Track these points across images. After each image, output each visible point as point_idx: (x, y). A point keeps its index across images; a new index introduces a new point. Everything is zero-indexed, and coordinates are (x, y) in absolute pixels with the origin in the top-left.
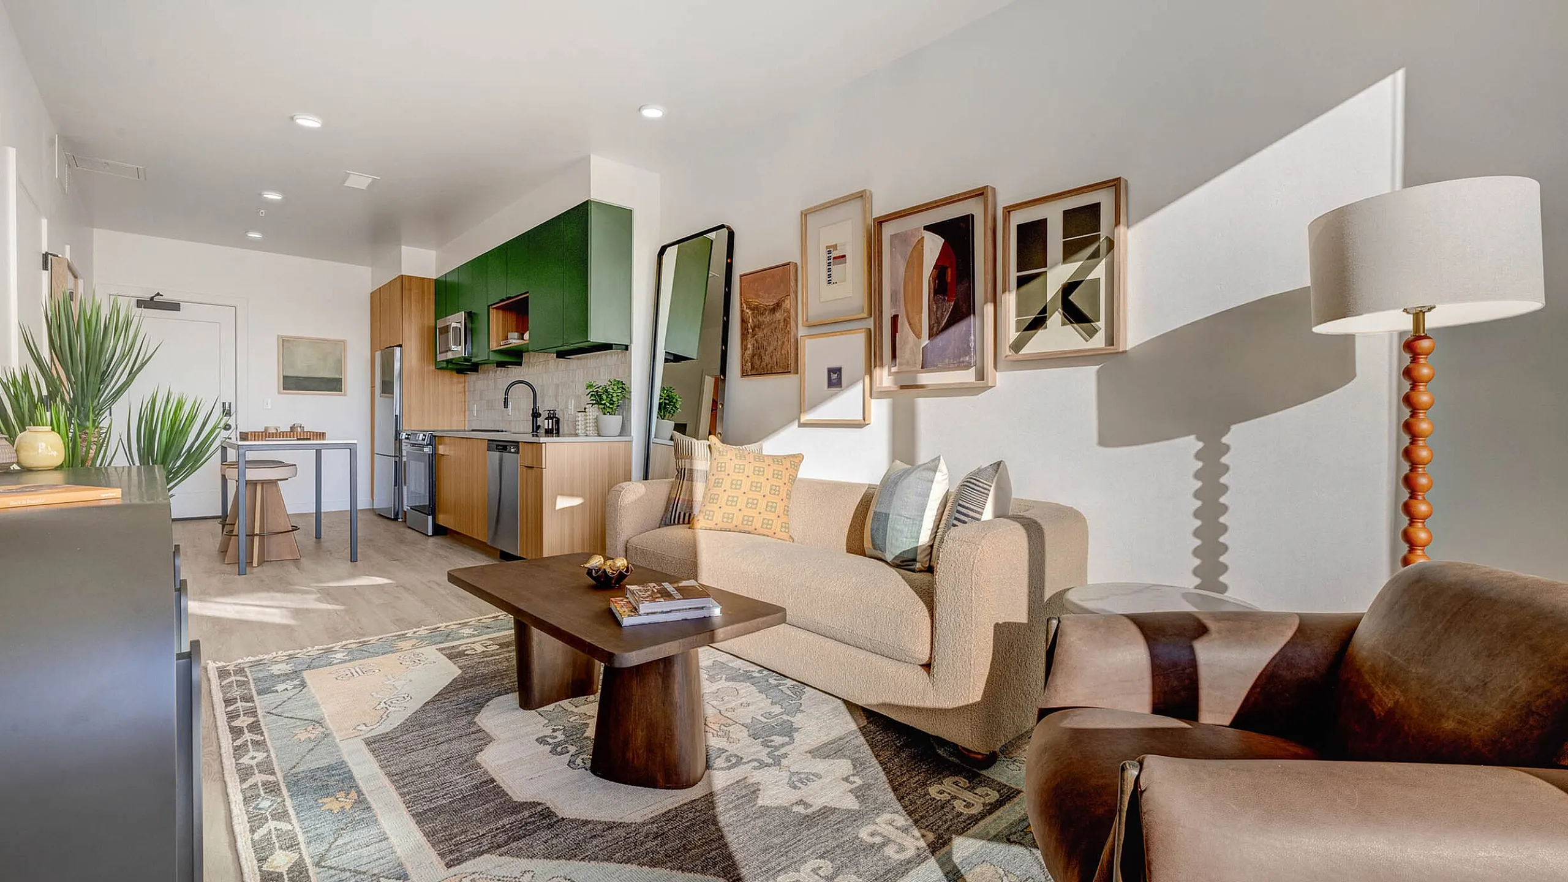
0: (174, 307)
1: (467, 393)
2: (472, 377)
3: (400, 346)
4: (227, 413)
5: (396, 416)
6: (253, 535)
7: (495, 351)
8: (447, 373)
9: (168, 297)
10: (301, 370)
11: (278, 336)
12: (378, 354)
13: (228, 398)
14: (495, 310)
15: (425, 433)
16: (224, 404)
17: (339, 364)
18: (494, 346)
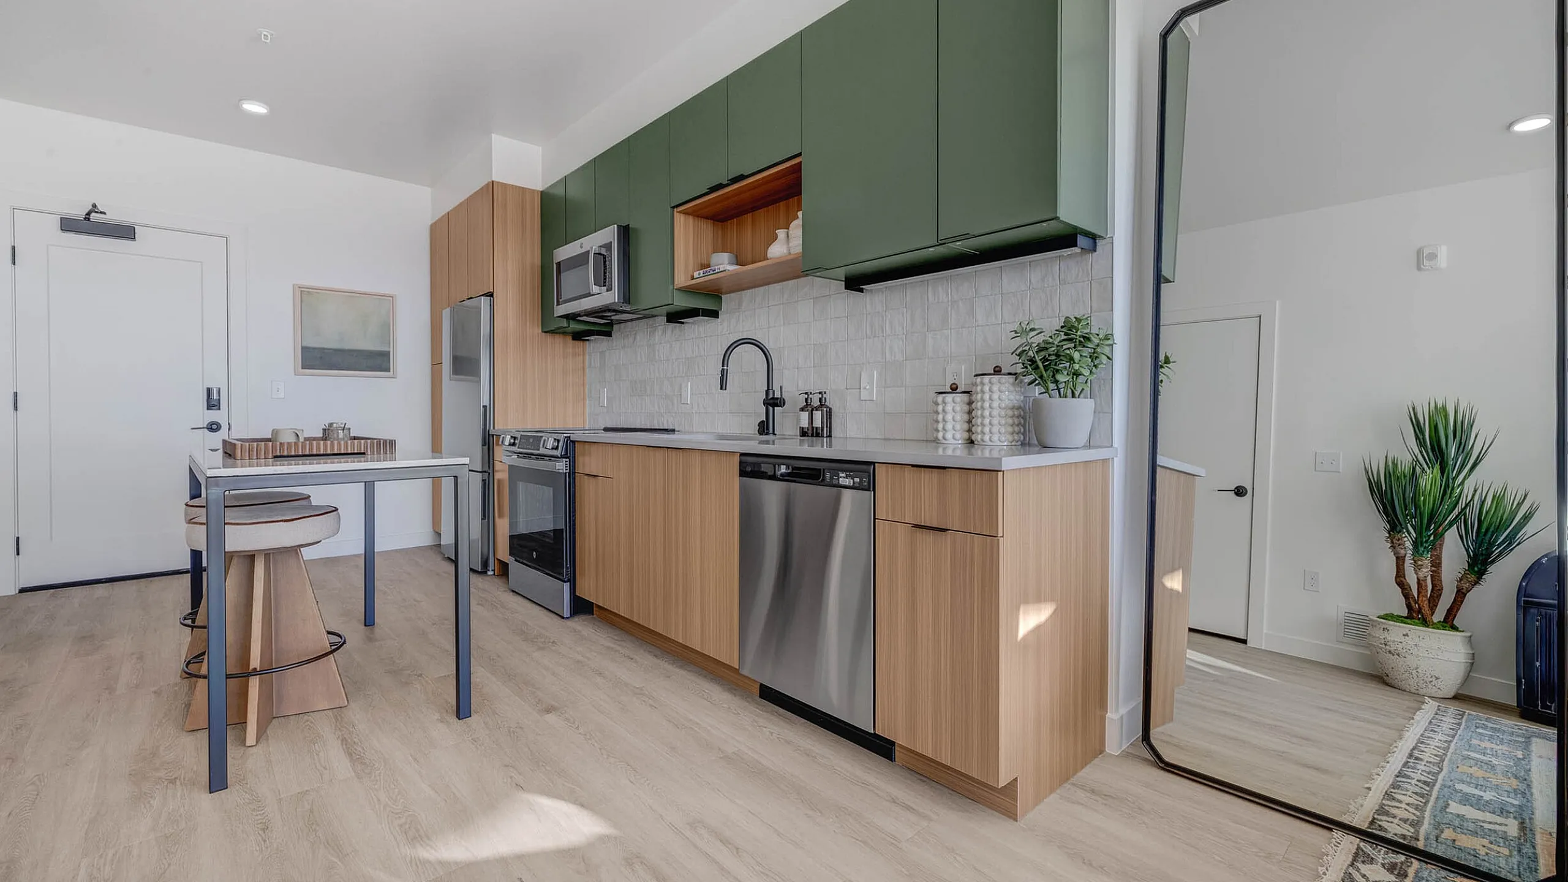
0: (126, 232)
1: (587, 371)
2: (597, 344)
3: (490, 295)
4: (212, 404)
5: (485, 407)
6: (246, 674)
7: (680, 289)
8: (558, 340)
9: (114, 215)
10: (329, 340)
11: (294, 285)
12: (446, 313)
13: (217, 381)
14: (682, 216)
15: (555, 436)
16: (209, 390)
17: (386, 329)
18: (681, 279)
